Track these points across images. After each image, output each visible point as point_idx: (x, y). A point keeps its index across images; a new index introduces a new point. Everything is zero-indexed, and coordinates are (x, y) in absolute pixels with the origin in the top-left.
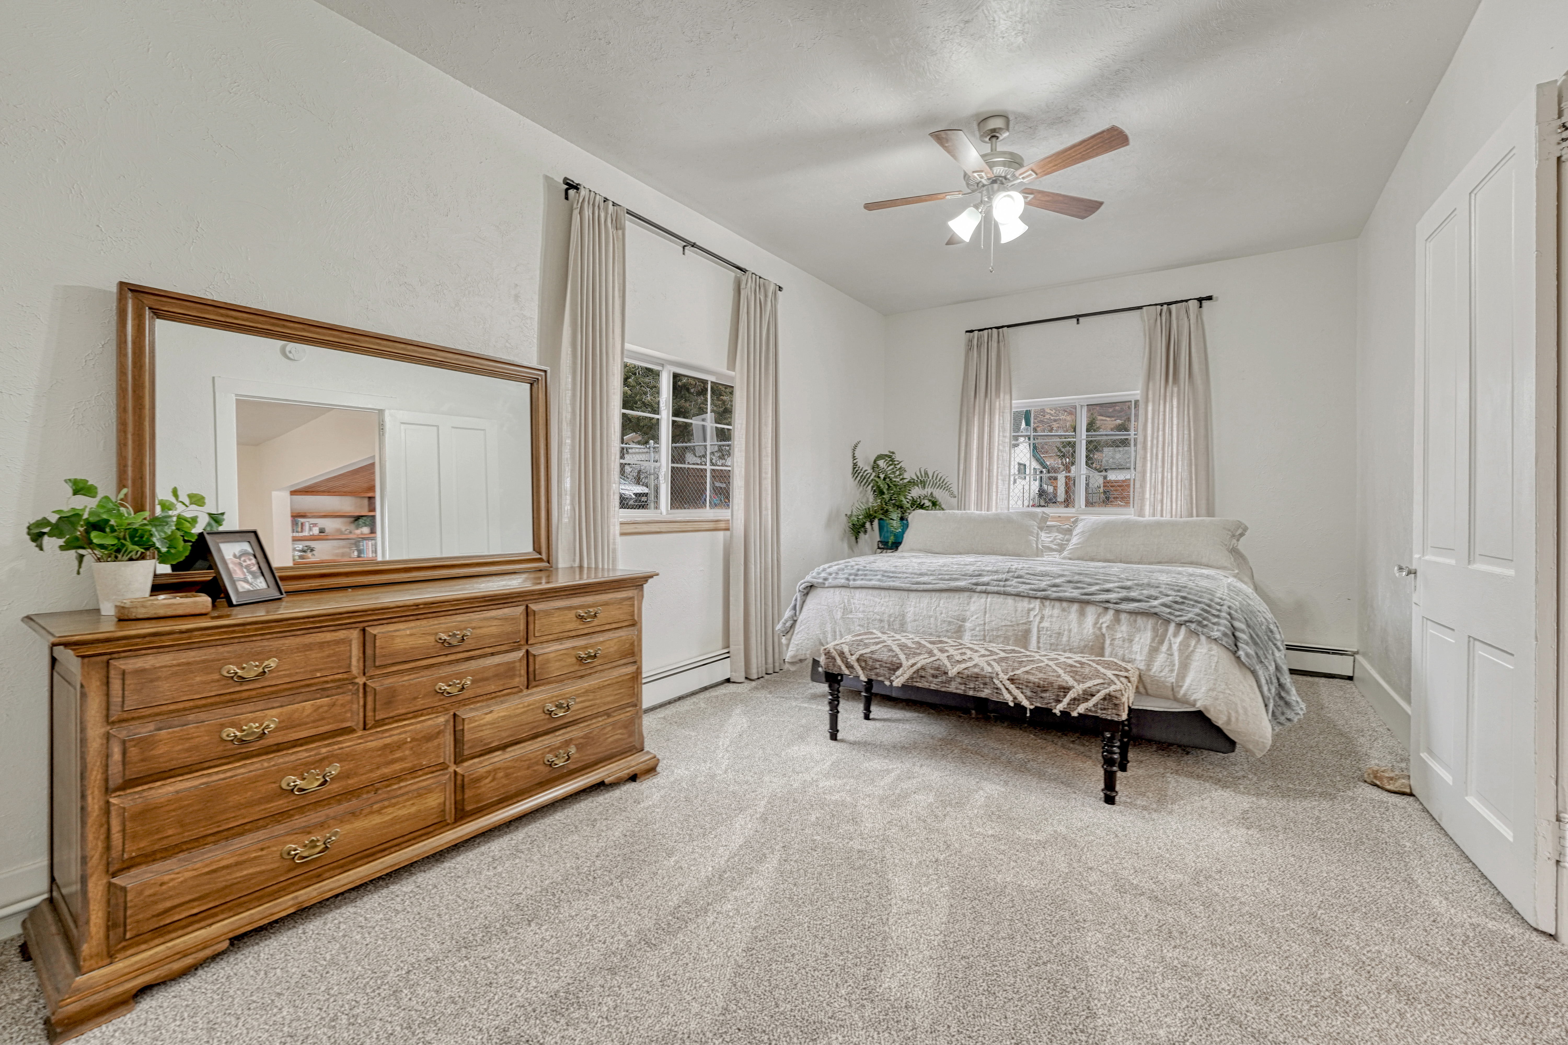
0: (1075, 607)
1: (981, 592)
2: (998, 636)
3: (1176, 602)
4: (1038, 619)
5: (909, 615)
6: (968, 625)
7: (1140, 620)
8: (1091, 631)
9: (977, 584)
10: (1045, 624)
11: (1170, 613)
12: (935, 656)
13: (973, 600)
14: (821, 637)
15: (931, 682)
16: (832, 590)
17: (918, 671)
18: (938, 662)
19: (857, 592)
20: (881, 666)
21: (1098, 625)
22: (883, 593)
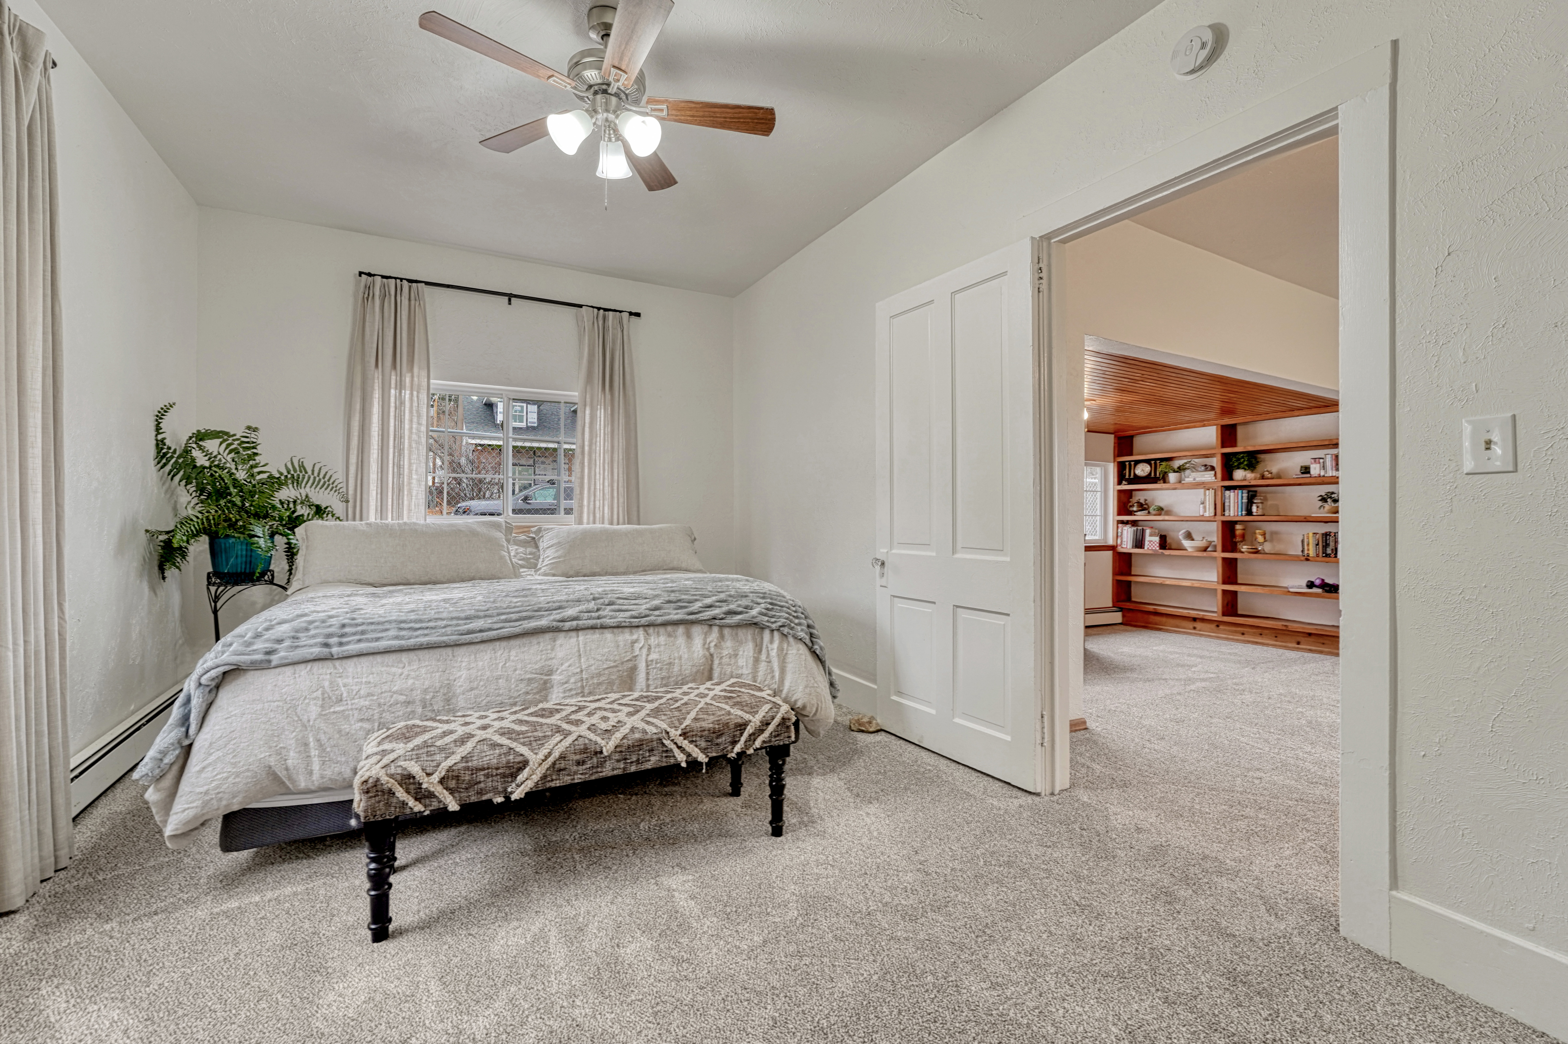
0: (681, 630)
1: (570, 630)
2: (600, 684)
3: (767, 609)
4: (645, 651)
5: (458, 683)
6: (556, 678)
7: (741, 633)
8: (701, 653)
9: (563, 621)
10: (653, 656)
11: (768, 621)
12: (570, 733)
13: (558, 642)
15: (575, 773)
16: (289, 670)
17: (554, 764)
18: (581, 740)
19: (350, 664)
20: (487, 776)
21: (706, 646)
22: (404, 657)
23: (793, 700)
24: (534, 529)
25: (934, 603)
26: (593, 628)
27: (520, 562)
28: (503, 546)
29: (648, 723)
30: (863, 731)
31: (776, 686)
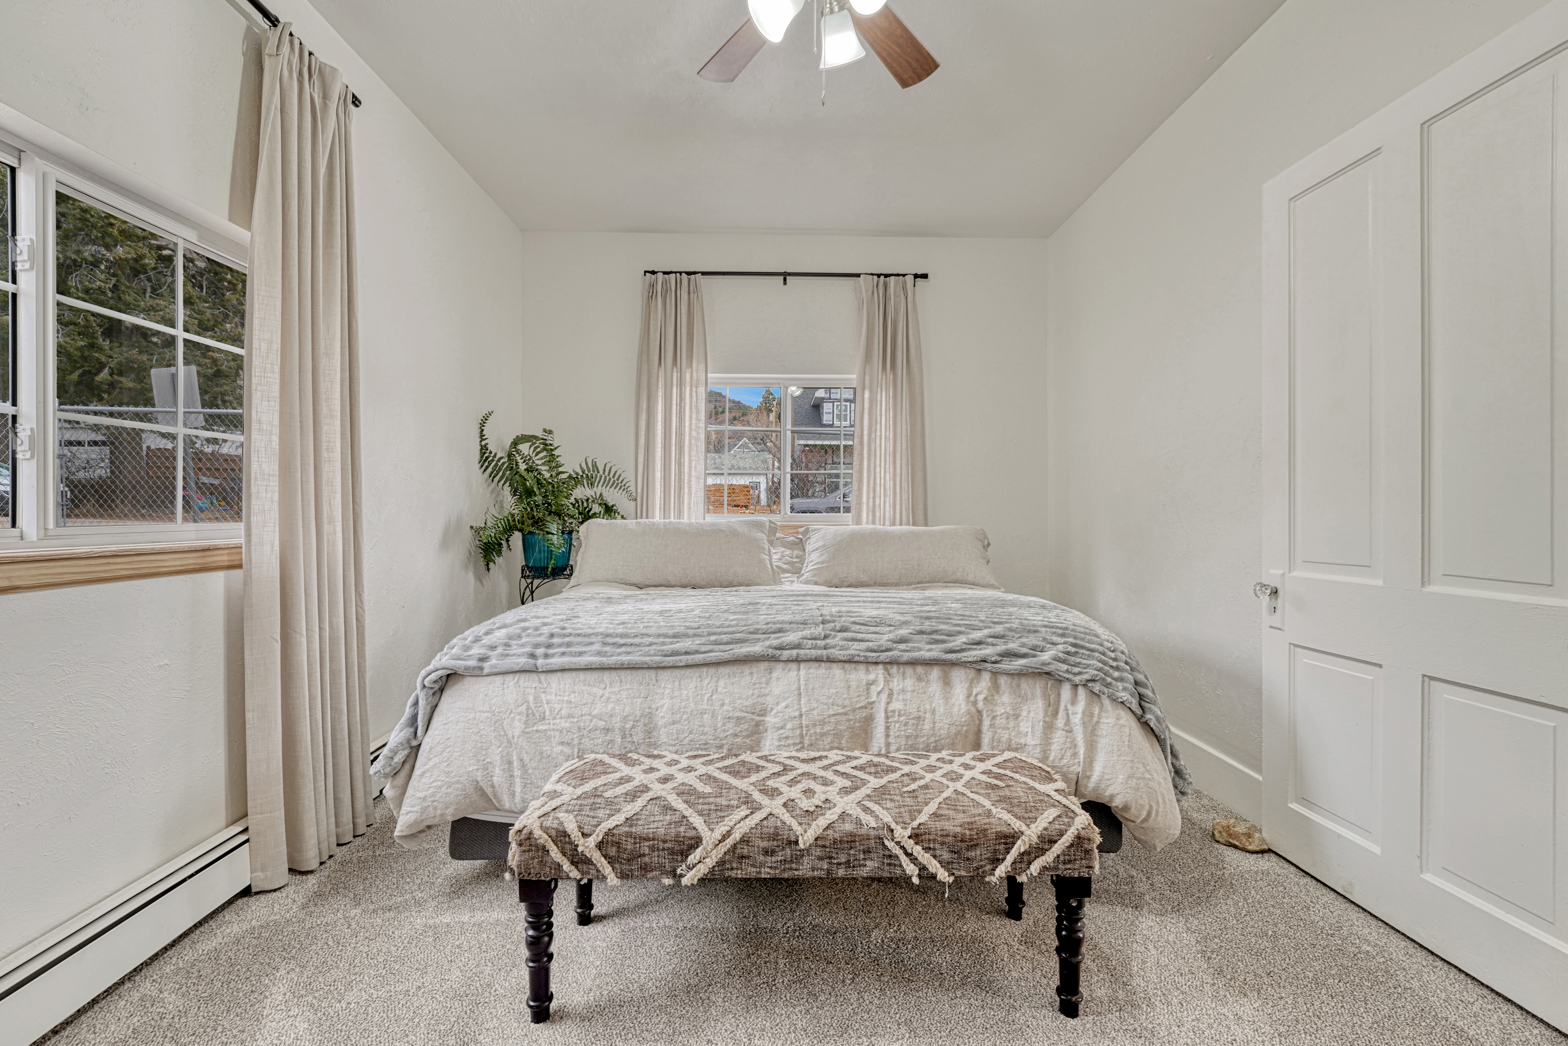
0: (935, 673)
1: (788, 661)
2: (823, 734)
3: (1068, 653)
4: (884, 697)
5: (661, 713)
6: (770, 720)
7: (1026, 685)
8: (964, 708)
9: (781, 648)
10: (896, 705)
11: (1067, 671)
12: (760, 808)
13: (775, 675)
14: (479, 775)
15: (762, 865)
16: (498, 679)
17: (734, 846)
18: (772, 820)
19: (554, 678)
20: (652, 848)
21: (972, 699)
22: (606, 676)
23: (1107, 794)
24: (801, 530)
25: (1380, 666)
26: (818, 660)
27: (785, 566)
28: (764, 548)
29: (866, 809)
30: (1236, 847)
31: (1080, 769)
